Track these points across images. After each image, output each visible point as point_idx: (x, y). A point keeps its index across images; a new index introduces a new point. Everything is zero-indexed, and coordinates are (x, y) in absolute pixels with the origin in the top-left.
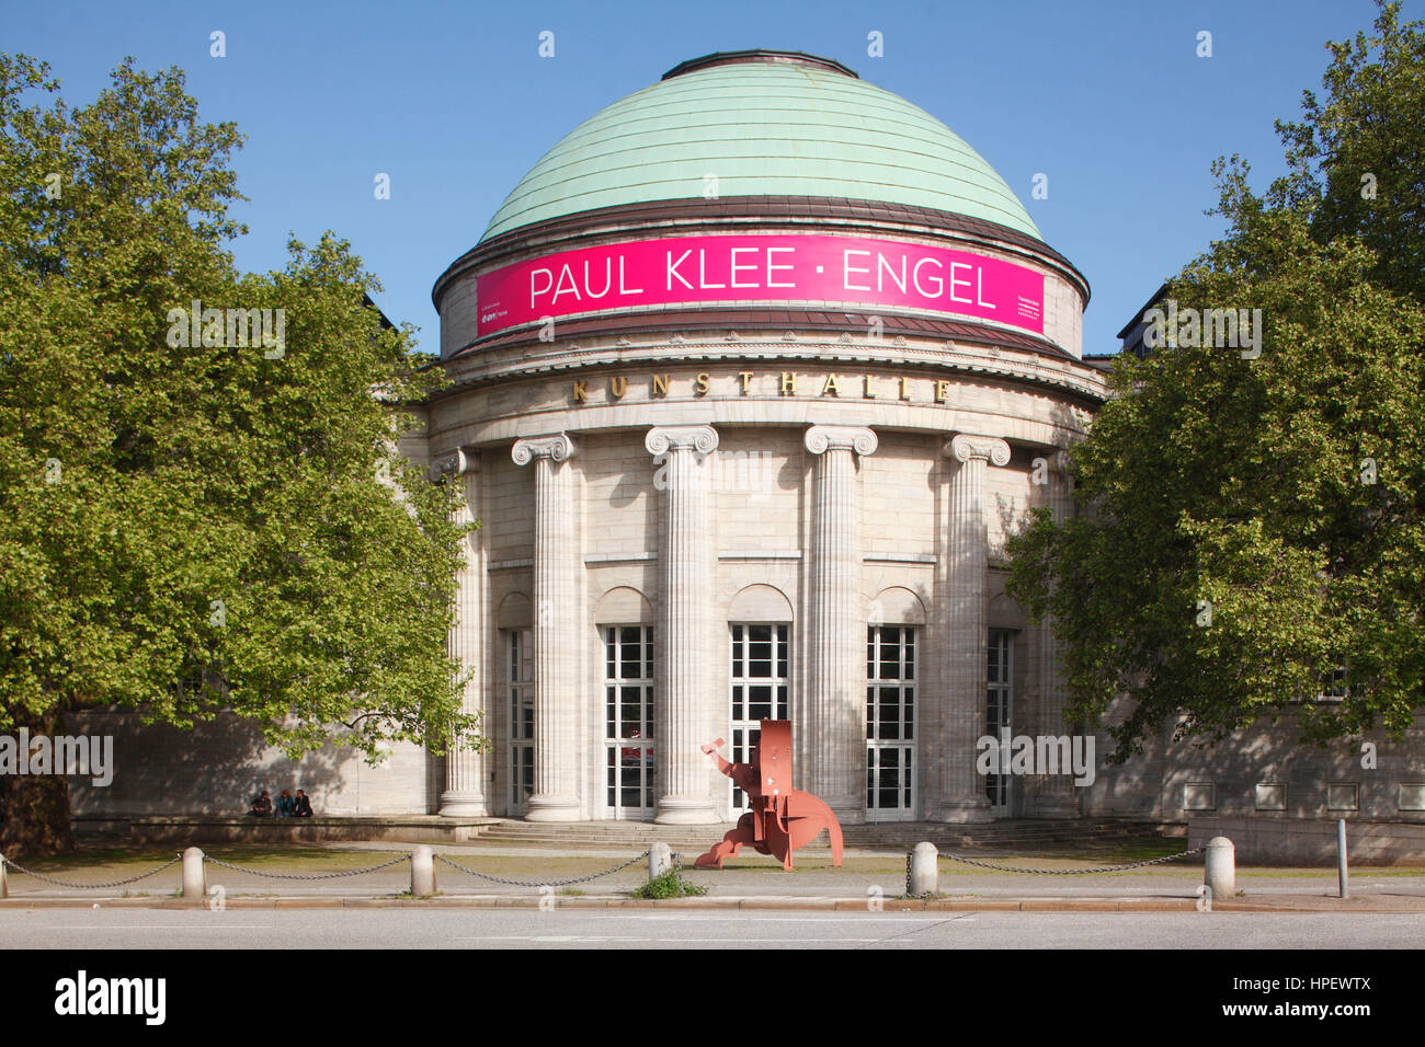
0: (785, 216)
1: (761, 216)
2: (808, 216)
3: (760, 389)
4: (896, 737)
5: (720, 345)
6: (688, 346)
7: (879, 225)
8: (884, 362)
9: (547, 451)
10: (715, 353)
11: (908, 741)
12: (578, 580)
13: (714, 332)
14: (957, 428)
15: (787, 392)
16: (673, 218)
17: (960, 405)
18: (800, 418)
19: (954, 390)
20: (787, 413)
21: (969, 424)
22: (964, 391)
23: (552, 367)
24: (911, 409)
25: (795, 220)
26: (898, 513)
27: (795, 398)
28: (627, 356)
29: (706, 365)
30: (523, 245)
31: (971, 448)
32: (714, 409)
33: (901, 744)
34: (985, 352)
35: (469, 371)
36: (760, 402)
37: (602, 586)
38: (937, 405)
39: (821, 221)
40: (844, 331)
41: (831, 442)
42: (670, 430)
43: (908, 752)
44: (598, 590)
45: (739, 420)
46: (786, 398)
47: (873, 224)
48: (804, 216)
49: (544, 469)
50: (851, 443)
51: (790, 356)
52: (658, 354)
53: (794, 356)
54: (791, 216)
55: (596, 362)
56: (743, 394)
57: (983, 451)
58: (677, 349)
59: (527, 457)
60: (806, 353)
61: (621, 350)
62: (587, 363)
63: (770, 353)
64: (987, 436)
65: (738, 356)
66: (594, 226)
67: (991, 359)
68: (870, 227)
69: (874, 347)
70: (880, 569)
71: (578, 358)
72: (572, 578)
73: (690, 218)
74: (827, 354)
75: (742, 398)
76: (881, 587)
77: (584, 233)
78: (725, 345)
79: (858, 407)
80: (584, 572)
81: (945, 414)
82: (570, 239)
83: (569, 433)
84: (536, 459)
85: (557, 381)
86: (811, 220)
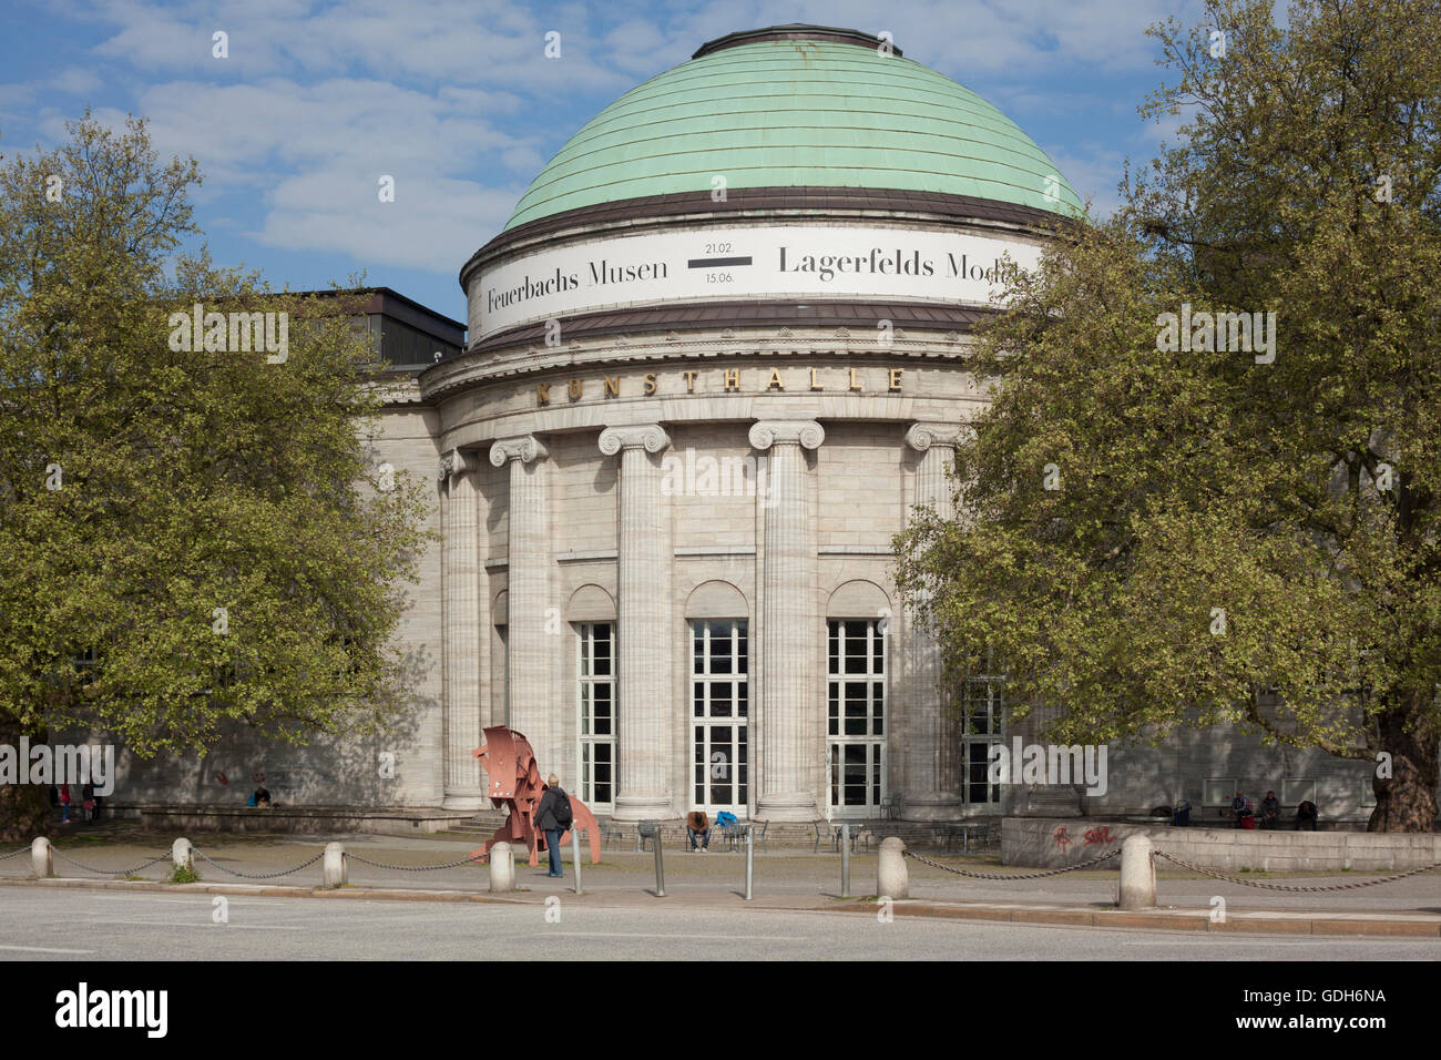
0: (736, 210)
1: (713, 212)
2: (760, 209)
3: (706, 386)
4: (864, 732)
5: (662, 345)
6: (632, 347)
7: (834, 213)
8: (827, 354)
9: (518, 453)
10: (658, 353)
11: (877, 737)
12: (551, 579)
13: (656, 333)
14: (915, 416)
15: (732, 389)
16: (631, 218)
17: (920, 392)
18: (745, 414)
19: (910, 377)
20: (732, 409)
21: (930, 412)
22: (923, 378)
23: (516, 371)
24: (862, 399)
25: (746, 214)
26: (858, 505)
27: (739, 394)
28: (579, 359)
29: (650, 365)
30: (508, 249)
31: (932, 436)
32: (661, 408)
33: (868, 740)
34: (940, 337)
35: (456, 374)
36: (704, 399)
37: (572, 584)
38: (891, 394)
39: (772, 213)
40: (783, 326)
41: (776, 436)
42: (620, 430)
43: (877, 748)
44: (570, 588)
45: (685, 418)
46: (730, 394)
47: (828, 212)
48: (755, 209)
49: (517, 470)
50: (796, 437)
51: (730, 353)
52: (606, 356)
53: (734, 352)
54: (742, 210)
55: (552, 365)
56: (691, 392)
57: (945, 438)
58: (623, 351)
59: (503, 458)
60: (744, 349)
61: (573, 353)
62: (546, 366)
63: (710, 351)
64: (950, 423)
65: (679, 356)
66: (563, 228)
67: (948, 344)
68: (825, 216)
69: (815, 340)
70: (838, 564)
71: (536, 362)
72: (545, 576)
73: (647, 217)
74: (767, 349)
75: (689, 396)
76: (841, 581)
77: (555, 236)
78: (666, 345)
79: (805, 400)
80: (557, 570)
81: (901, 402)
82: (544, 242)
83: (536, 435)
84: (509, 460)
85: (525, 383)
86: (762, 213)
